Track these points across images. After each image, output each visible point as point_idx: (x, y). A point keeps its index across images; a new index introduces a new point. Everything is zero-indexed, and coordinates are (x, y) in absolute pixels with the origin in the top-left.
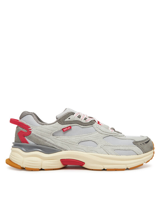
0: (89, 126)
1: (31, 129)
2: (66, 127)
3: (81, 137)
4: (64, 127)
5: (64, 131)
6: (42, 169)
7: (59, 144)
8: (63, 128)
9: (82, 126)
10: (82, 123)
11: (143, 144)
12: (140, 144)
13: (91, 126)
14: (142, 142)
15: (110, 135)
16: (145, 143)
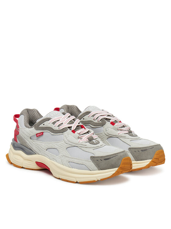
0: (59, 134)
1: (19, 130)
2: (39, 133)
3: (49, 144)
4: (38, 133)
5: (37, 136)
6: (23, 168)
7: (34, 148)
8: (36, 133)
9: (53, 134)
10: (54, 130)
11: (101, 160)
12: (97, 160)
13: (61, 134)
14: (100, 158)
15: (75, 145)
16: (104, 159)
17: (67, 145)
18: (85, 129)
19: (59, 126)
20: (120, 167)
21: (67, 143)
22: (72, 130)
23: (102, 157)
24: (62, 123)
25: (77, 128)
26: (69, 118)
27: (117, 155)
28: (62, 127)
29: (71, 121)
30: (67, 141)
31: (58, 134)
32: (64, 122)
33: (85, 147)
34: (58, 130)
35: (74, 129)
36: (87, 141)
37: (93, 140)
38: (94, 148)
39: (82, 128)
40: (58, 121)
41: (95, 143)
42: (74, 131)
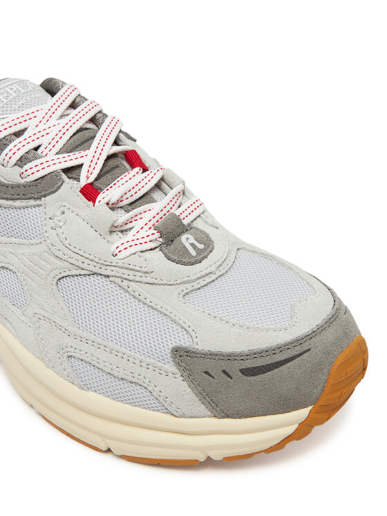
0: (25, 203)
11: (224, 372)
12: (206, 373)
13: (32, 202)
14: (224, 365)
15: (97, 270)
16: (242, 371)
17: (58, 263)
18: (145, 170)
19: (22, 162)
20: (320, 403)
21: (60, 254)
22: (83, 182)
23: (230, 357)
24: (36, 149)
25: (107, 168)
26: (73, 112)
27: (305, 347)
28: (34, 170)
29: (80, 130)
30: (60, 246)
31: (18, 203)
32: (44, 141)
33: (145, 280)
34: (19, 186)
35: (91, 179)
36: (153, 245)
37: (184, 238)
38: (189, 287)
39: (133, 166)
40: (18, 134)
41: (193, 253)
42: (90, 192)
